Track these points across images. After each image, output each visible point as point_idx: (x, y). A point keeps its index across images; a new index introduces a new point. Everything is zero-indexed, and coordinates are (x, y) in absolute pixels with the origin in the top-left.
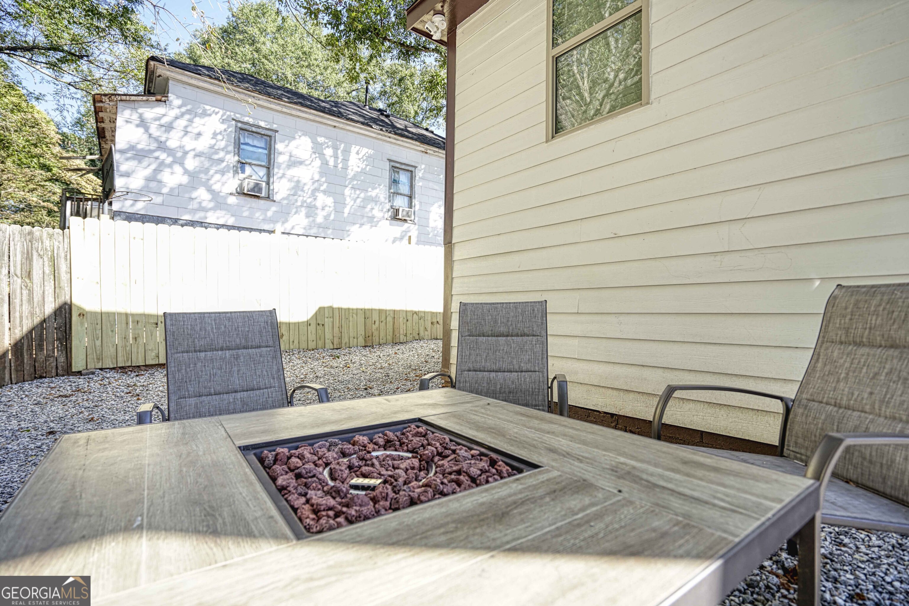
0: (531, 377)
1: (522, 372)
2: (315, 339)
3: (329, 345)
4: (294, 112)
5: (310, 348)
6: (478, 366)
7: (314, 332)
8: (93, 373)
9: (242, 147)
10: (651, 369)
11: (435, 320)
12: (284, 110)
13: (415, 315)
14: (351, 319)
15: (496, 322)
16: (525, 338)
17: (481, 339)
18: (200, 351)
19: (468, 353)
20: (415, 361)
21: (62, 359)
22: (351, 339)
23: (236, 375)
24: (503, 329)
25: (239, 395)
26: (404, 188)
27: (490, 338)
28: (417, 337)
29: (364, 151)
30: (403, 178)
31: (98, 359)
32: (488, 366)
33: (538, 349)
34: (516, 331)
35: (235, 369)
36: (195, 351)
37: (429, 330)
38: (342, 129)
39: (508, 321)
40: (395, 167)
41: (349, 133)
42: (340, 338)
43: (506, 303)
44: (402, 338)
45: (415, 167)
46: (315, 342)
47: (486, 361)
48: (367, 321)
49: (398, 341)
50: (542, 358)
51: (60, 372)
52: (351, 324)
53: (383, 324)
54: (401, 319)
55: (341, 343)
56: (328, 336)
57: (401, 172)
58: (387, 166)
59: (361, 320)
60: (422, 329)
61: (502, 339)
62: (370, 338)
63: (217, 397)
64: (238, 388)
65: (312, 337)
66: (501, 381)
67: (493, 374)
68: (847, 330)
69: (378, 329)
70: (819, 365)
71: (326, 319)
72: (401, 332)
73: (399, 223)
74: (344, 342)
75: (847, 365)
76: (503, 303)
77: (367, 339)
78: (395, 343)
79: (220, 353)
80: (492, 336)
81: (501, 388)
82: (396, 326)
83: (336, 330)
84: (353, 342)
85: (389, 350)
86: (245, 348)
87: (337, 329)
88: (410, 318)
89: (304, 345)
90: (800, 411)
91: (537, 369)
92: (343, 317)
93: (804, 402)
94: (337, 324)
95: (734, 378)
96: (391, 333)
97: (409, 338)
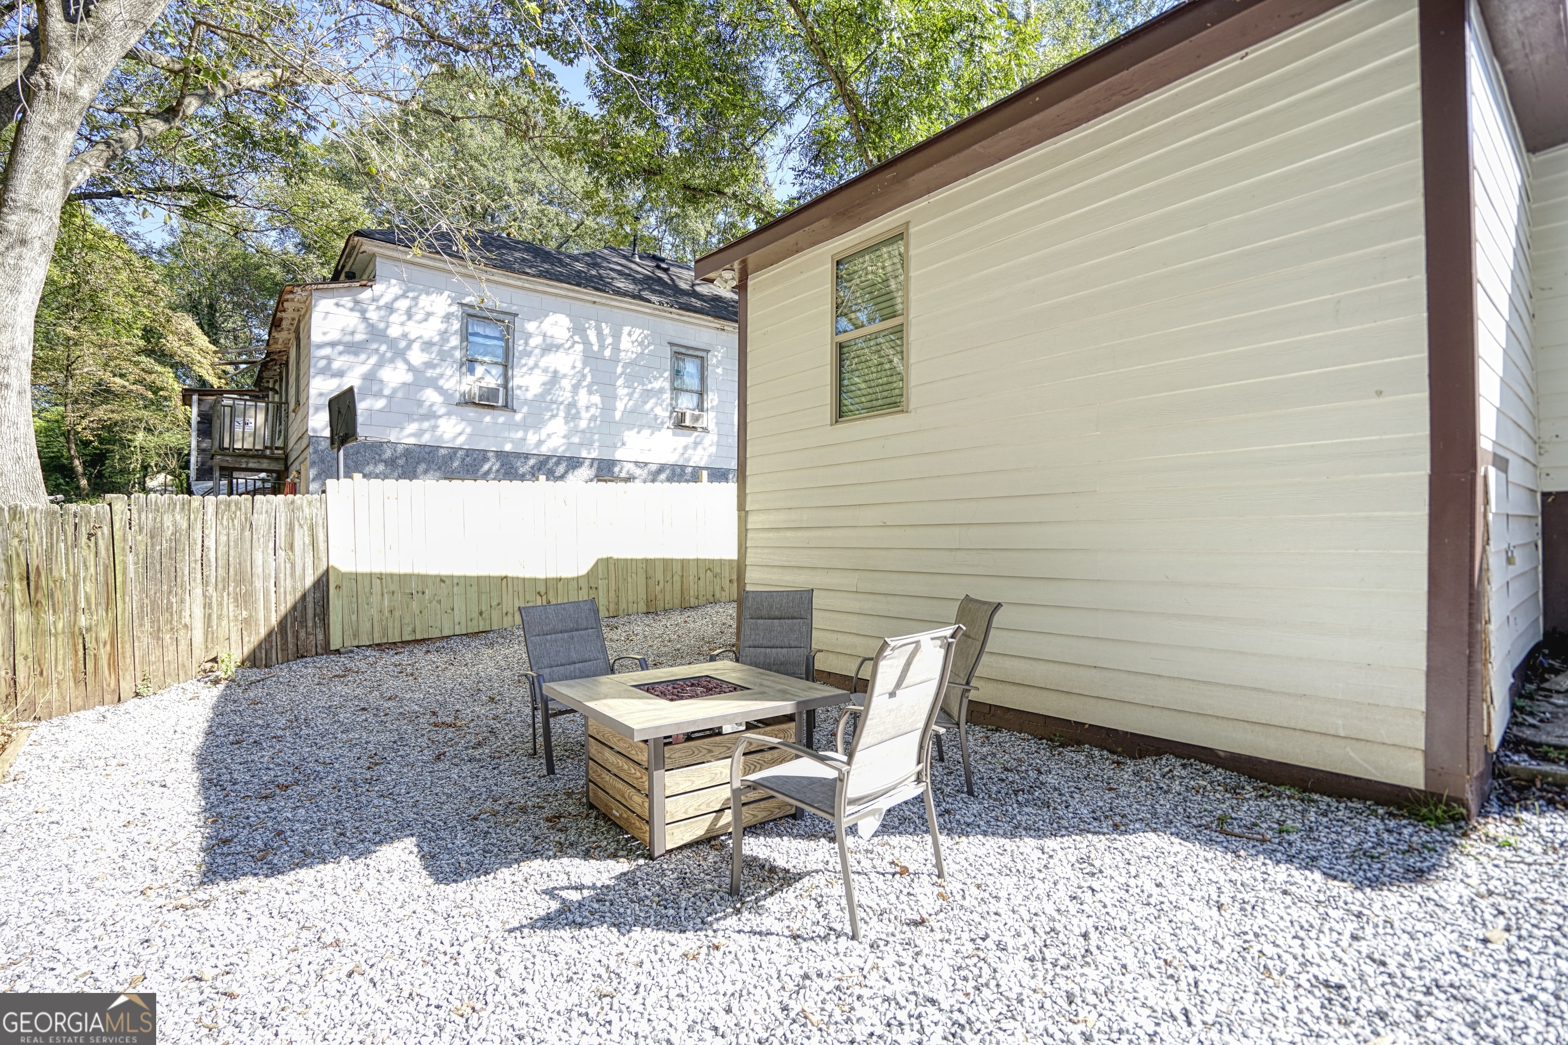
0: (797, 652)
1: (791, 648)
3: (604, 613)
4: (540, 288)
6: (757, 643)
8: (352, 652)
9: (471, 338)
12: (527, 285)
13: (709, 572)
14: (629, 579)
15: (772, 607)
16: (795, 621)
17: (759, 621)
19: (748, 633)
20: (709, 631)
21: (321, 637)
22: (631, 605)
23: (573, 651)
24: (777, 613)
25: (577, 666)
26: (692, 382)
27: (767, 621)
28: (711, 600)
29: (638, 331)
30: (690, 368)
31: (354, 636)
32: (765, 643)
33: (804, 630)
34: (787, 615)
35: (572, 646)
36: (544, 635)
37: (727, 589)
38: (603, 304)
39: (781, 607)
40: (679, 353)
41: (615, 310)
42: (617, 604)
43: (780, 591)
44: (693, 602)
45: (708, 351)
47: (763, 640)
48: (649, 581)
49: (687, 605)
50: (807, 637)
51: (319, 651)
52: (630, 586)
53: (669, 584)
54: (691, 575)
55: (617, 610)
56: (603, 602)
57: (687, 359)
58: (668, 351)
59: (642, 580)
60: (718, 589)
61: (776, 622)
62: (654, 602)
63: (563, 668)
64: (576, 660)
66: (776, 657)
67: (769, 652)
69: (663, 591)
71: (600, 581)
72: (692, 593)
73: (686, 431)
74: (621, 609)
76: (778, 591)
77: (650, 604)
78: (685, 608)
79: (560, 635)
80: (769, 618)
81: (774, 661)
82: (685, 587)
83: (612, 594)
84: (633, 608)
85: (677, 618)
86: (577, 630)
87: (614, 593)
88: (702, 576)
91: (802, 645)
92: (620, 575)
94: (613, 587)
96: (679, 596)
97: (702, 600)
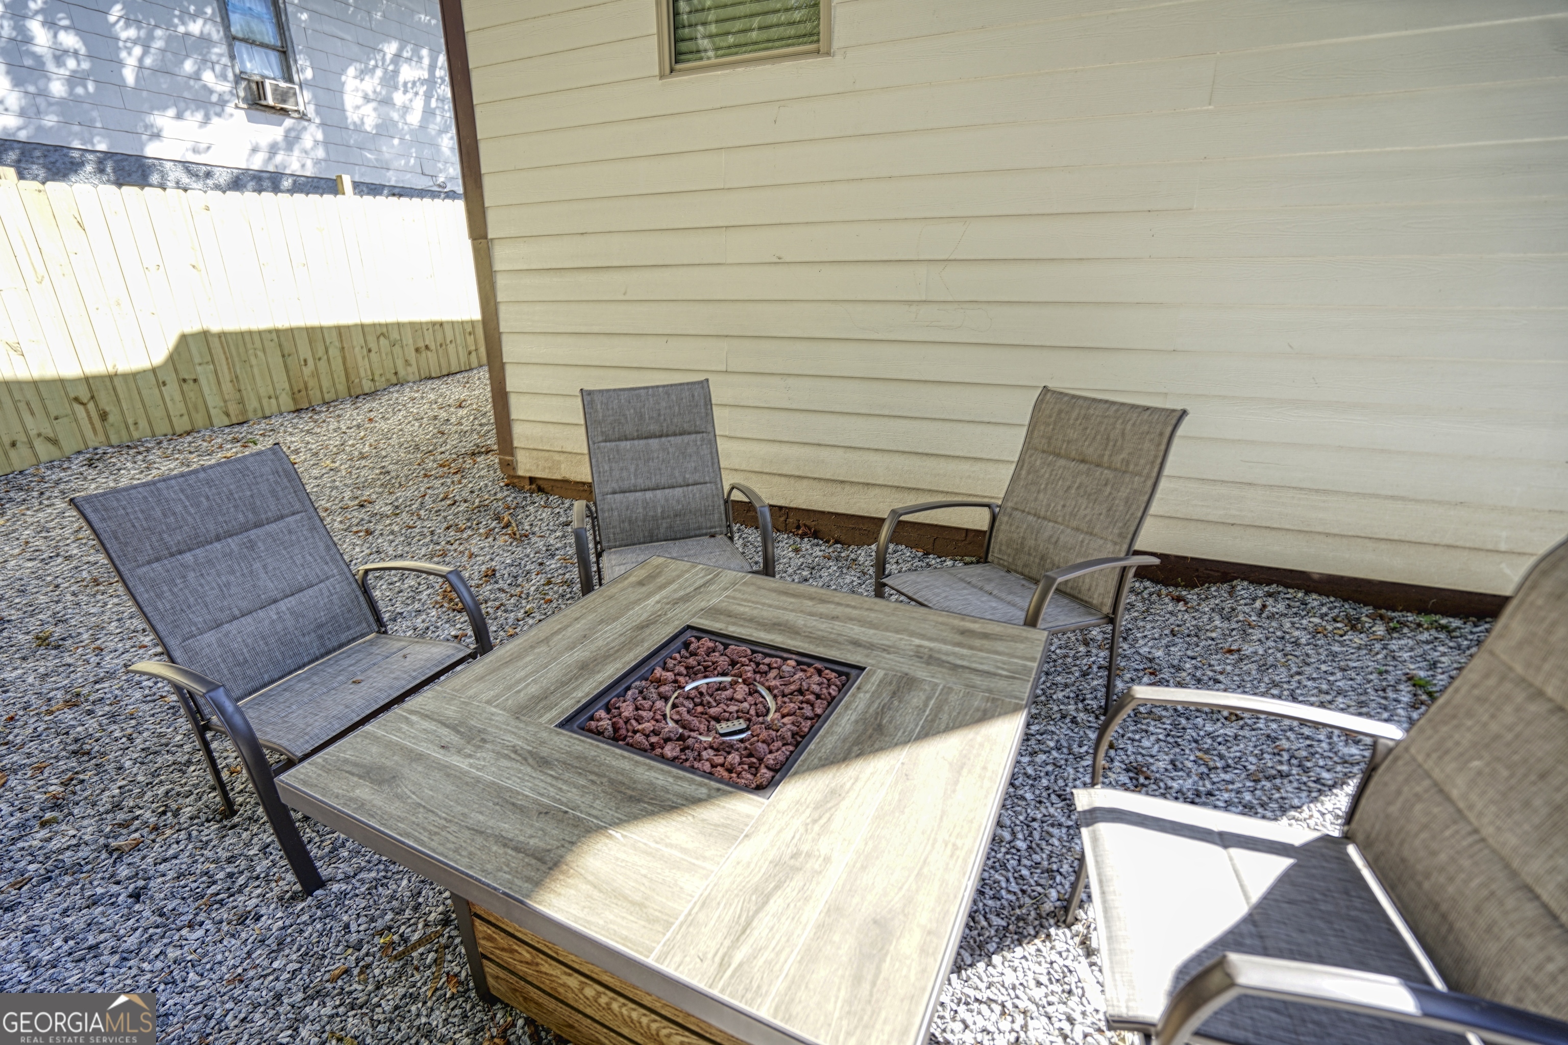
0: (701, 491)
1: (688, 485)
2: (184, 411)
3: (219, 420)
5: (179, 430)
6: (626, 485)
7: (178, 397)
10: (828, 449)
11: (421, 344)
13: (382, 338)
14: (254, 361)
15: (641, 417)
16: (686, 438)
17: (623, 444)
18: (180, 552)
19: (607, 468)
22: (265, 401)
23: (263, 575)
24: (653, 428)
25: (283, 605)
26: (260, 28)
27: (636, 442)
28: (395, 380)
32: (641, 483)
33: (705, 451)
34: (672, 429)
35: (257, 565)
36: (172, 555)
37: (413, 362)
39: (659, 415)
42: (241, 402)
43: (652, 387)
44: (367, 386)
46: (186, 418)
47: (636, 476)
48: (289, 360)
49: (359, 392)
50: (713, 464)
52: (256, 370)
53: (323, 362)
54: (357, 349)
55: (244, 411)
56: (213, 401)
59: (276, 360)
60: (400, 363)
61: (654, 443)
62: (303, 393)
63: (249, 619)
64: (275, 594)
65: (176, 408)
66: (662, 502)
67: (649, 495)
68: (1050, 438)
70: (1024, 472)
71: (199, 368)
72: (363, 374)
73: (269, 115)
74: (250, 409)
75: (1047, 476)
76: (647, 388)
77: (297, 396)
78: (356, 396)
79: (218, 545)
80: (639, 438)
81: (663, 512)
82: (349, 364)
83: (227, 387)
84: (271, 406)
85: (351, 415)
86: (258, 525)
87: (230, 385)
88: (373, 345)
89: (162, 427)
90: (1005, 519)
91: (707, 479)
92: (236, 359)
93: (1009, 510)
94: (225, 376)
95: (925, 458)
96: (343, 379)
97: (380, 383)
